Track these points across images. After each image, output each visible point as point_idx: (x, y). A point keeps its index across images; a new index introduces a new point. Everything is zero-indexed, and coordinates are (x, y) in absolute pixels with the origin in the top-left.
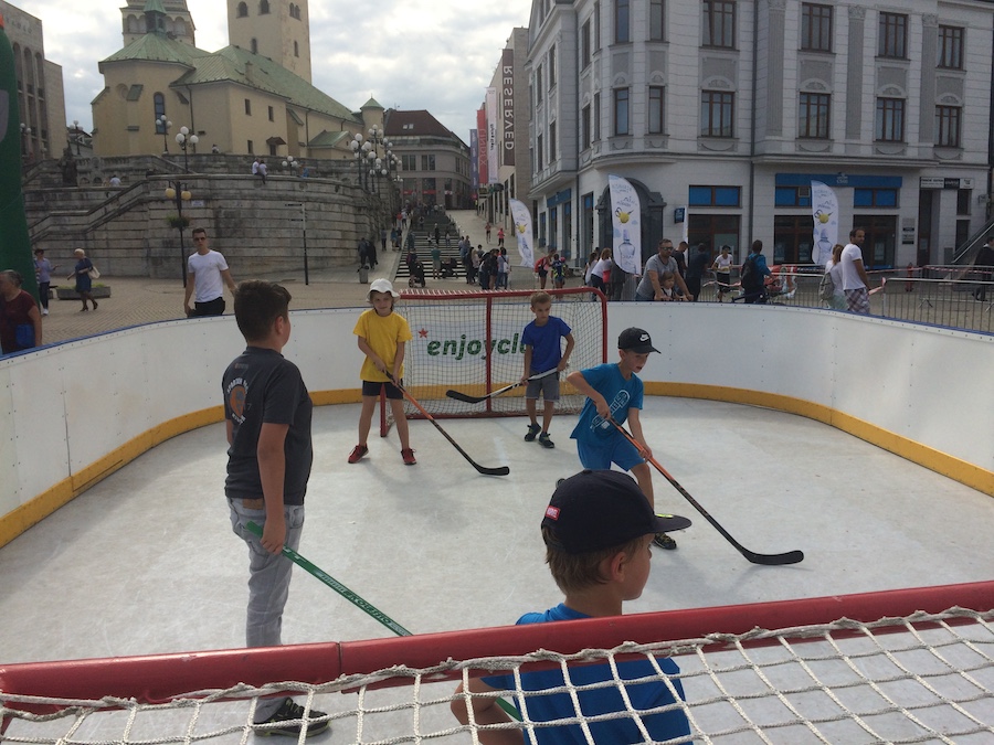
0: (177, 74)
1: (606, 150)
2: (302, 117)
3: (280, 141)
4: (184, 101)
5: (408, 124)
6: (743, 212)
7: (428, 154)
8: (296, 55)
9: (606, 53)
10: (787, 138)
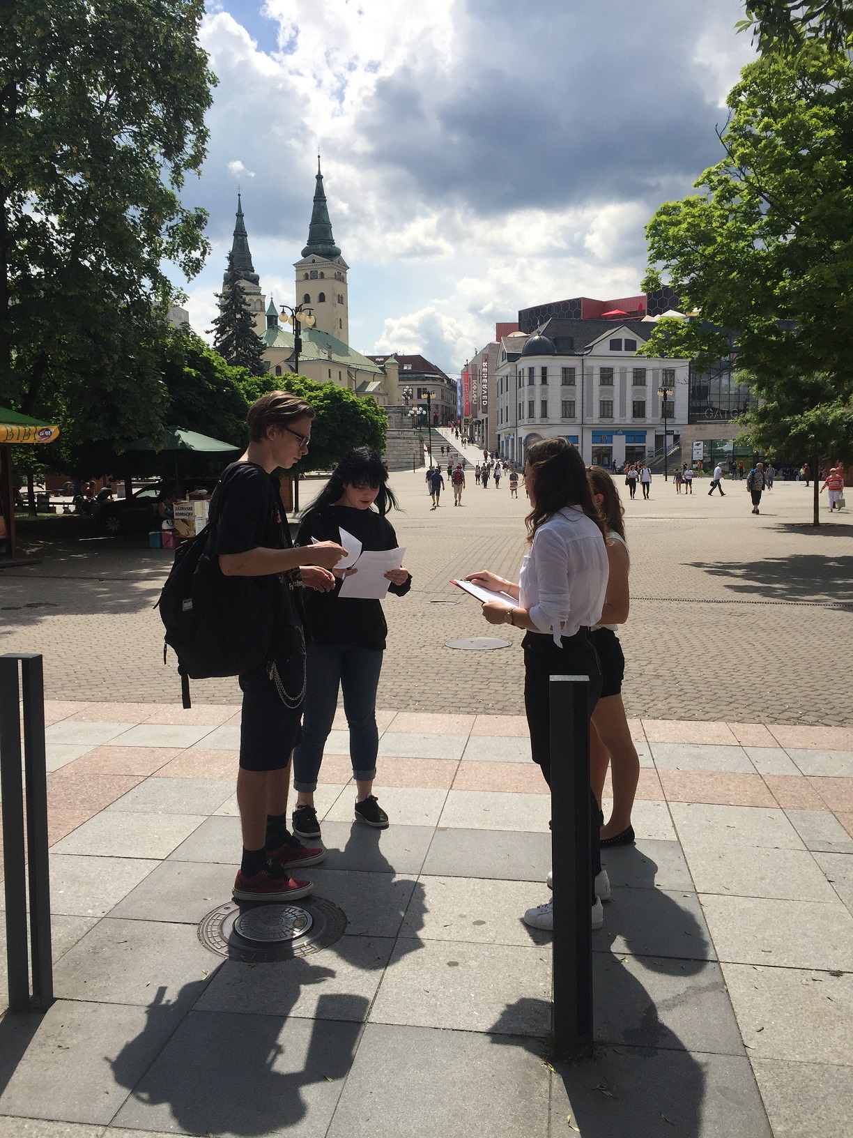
0: (288, 354)
1: (526, 423)
2: (353, 374)
4: (293, 370)
5: (408, 365)
7: (421, 387)
8: (341, 328)
9: (526, 387)
10: (595, 418)
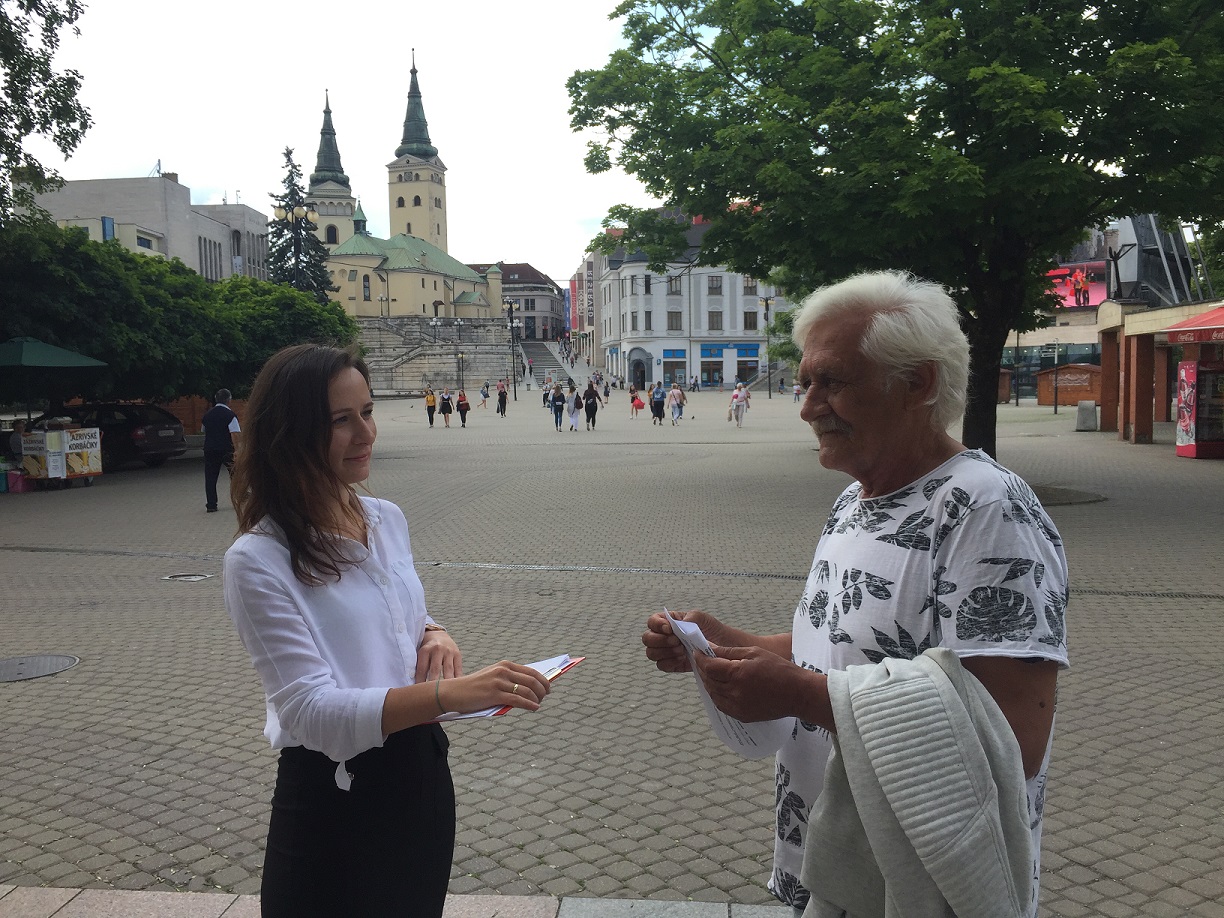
0: (376, 263)
1: (629, 335)
2: (450, 283)
3: (441, 303)
4: (383, 280)
5: (514, 274)
6: (687, 360)
7: (529, 298)
8: (439, 233)
9: (629, 297)
10: (704, 331)
